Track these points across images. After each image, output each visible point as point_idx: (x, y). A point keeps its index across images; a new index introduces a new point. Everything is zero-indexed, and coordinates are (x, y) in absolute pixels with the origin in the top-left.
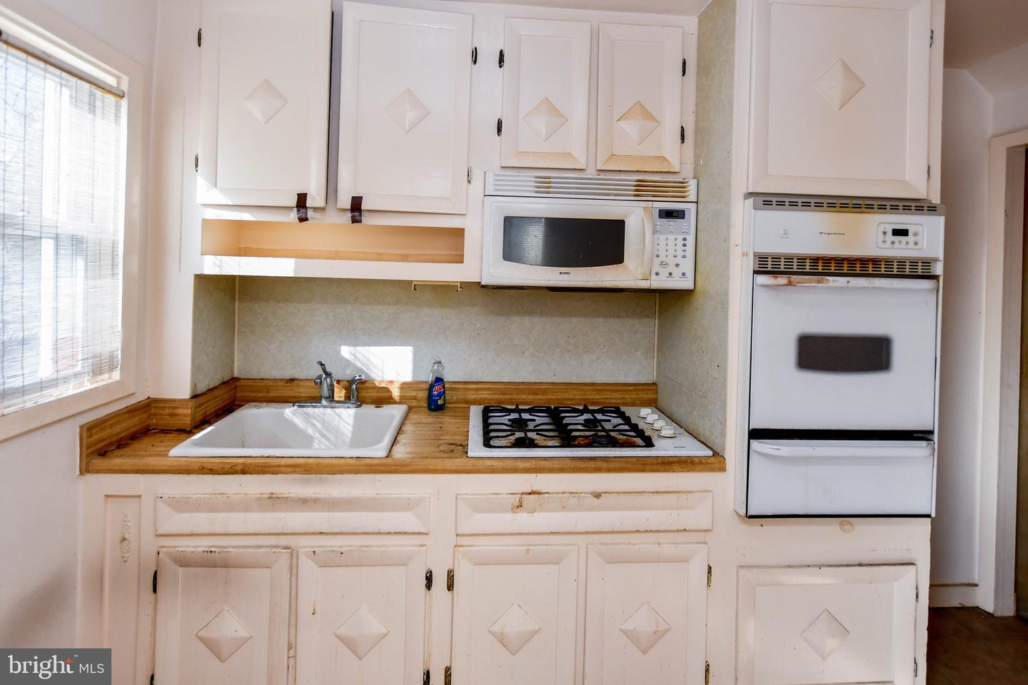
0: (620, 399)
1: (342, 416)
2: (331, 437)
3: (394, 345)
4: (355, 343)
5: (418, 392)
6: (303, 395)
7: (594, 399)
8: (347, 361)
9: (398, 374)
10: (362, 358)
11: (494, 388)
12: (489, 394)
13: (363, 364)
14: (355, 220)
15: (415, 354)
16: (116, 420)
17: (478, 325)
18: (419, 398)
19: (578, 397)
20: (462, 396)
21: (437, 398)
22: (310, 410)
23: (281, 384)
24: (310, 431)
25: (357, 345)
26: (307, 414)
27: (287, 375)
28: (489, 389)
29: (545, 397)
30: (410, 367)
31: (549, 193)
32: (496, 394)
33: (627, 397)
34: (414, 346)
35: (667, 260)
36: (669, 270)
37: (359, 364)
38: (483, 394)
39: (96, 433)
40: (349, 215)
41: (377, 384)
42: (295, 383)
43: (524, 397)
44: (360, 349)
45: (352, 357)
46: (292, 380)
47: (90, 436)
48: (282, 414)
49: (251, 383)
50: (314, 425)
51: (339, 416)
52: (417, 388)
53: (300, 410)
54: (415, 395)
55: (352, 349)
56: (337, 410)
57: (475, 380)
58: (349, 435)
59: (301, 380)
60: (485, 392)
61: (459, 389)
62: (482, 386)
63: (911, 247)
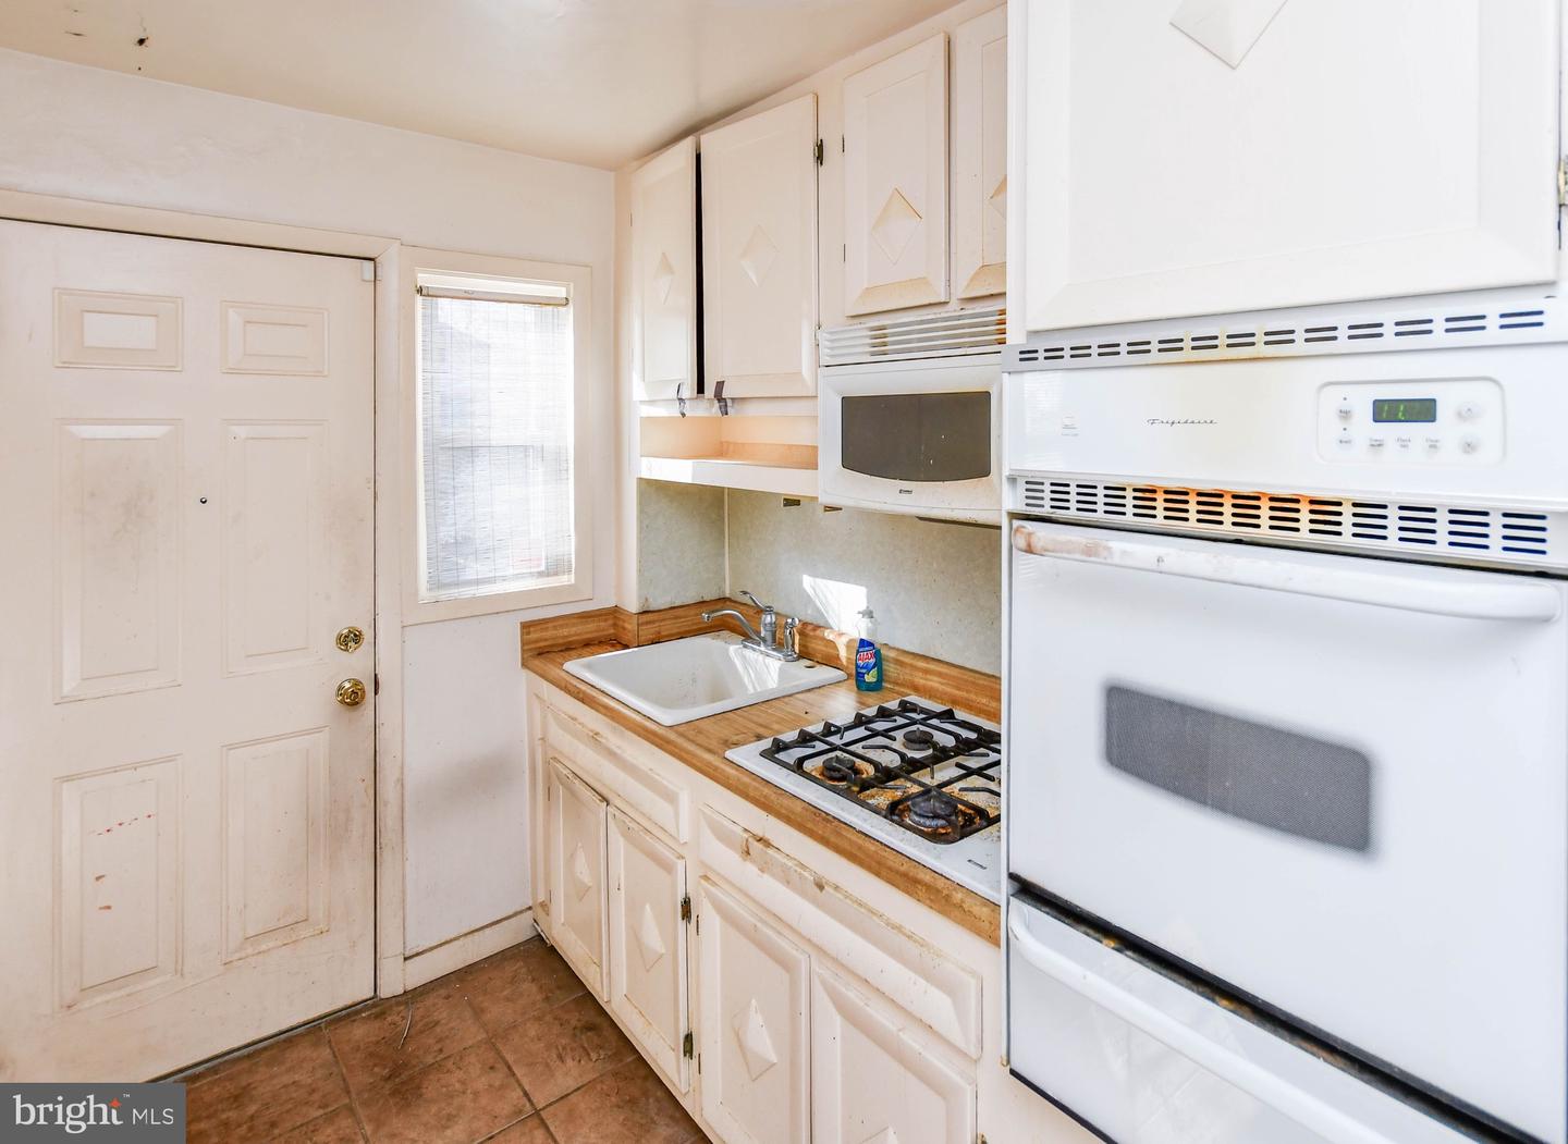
1: (771, 669)
4: (815, 575)
8: (806, 595)
10: (821, 595)
11: (946, 674)
13: (821, 603)
14: (723, 413)
15: (868, 592)
16: (561, 622)
17: (935, 565)
21: (864, 671)
22: (749, 653)
25: (818, 576)
28: (940, 674)
31: (885, 353)
34: (867, 587)
39: (535, 631)
41: (825, 634)
43: (984, 701)
44: (818, 580)
45: (812, 591)
47: (528, 633)
48: (727, 650)
55: (811, 579)
60: (936, 679)
61: (906, 664)
62: (932, 666)
63: (1450, 457)
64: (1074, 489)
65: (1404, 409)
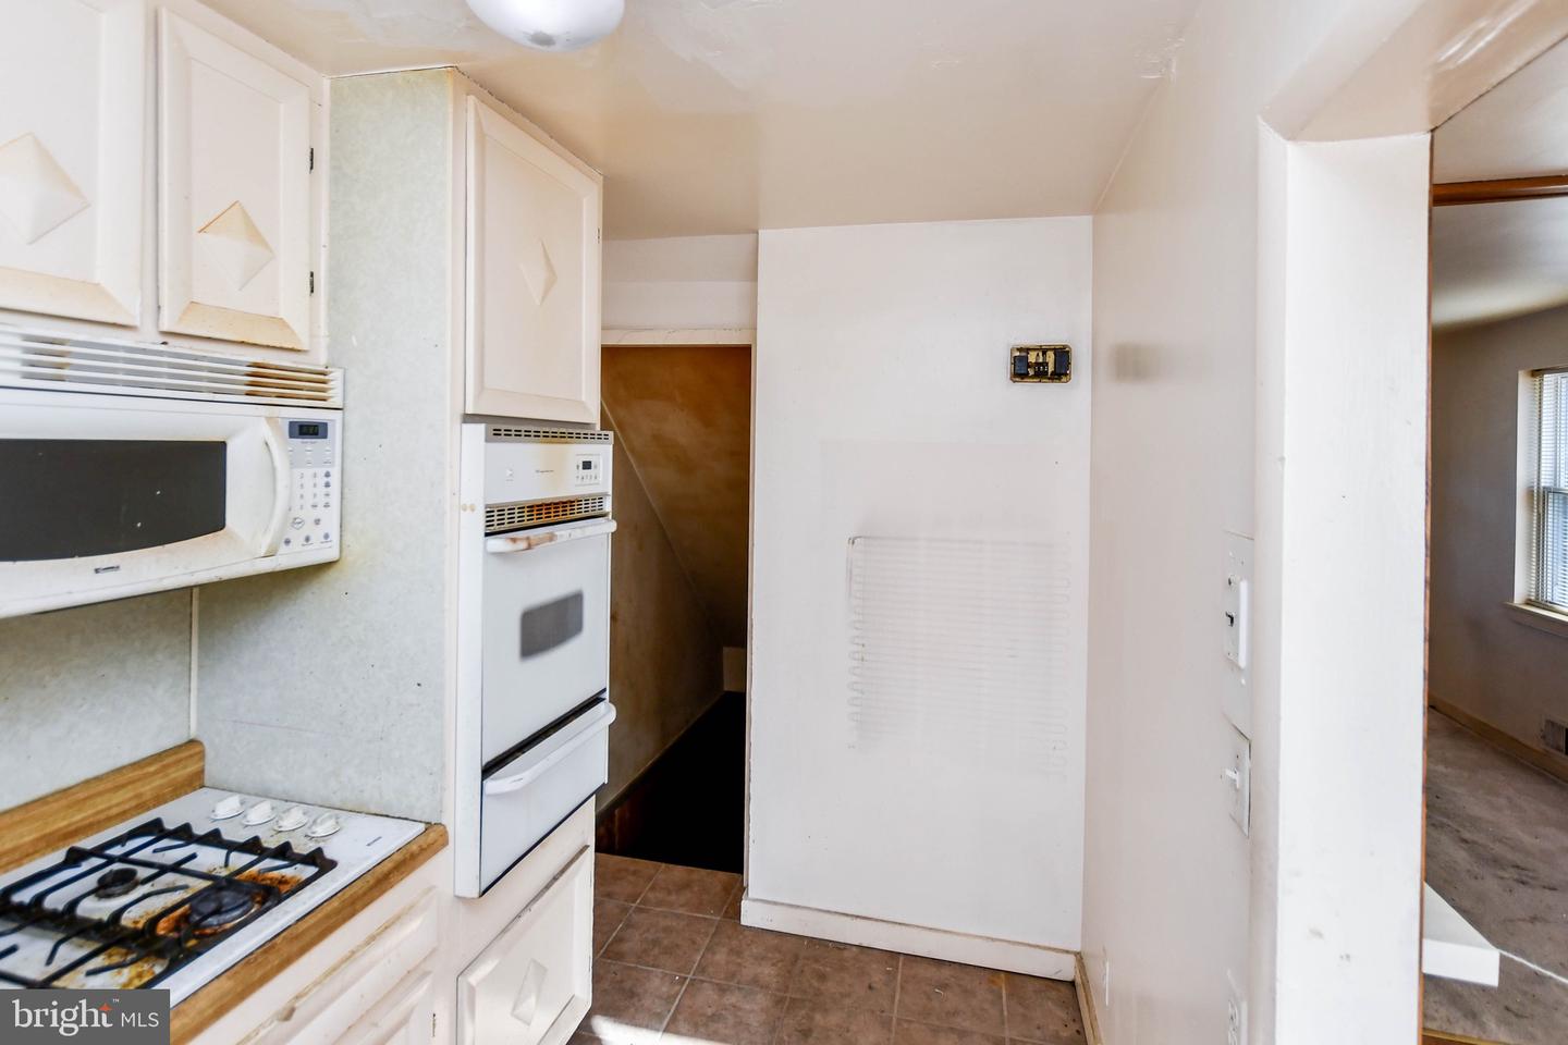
0: (130, 799)
7: (67, 826)
19: (29, 838)
31: (60, 379)
33: (142, 790)
35: (301, 514)
36: (305, 531)
63: (593, 481)
64: (506, 512)
65: (587, 465)
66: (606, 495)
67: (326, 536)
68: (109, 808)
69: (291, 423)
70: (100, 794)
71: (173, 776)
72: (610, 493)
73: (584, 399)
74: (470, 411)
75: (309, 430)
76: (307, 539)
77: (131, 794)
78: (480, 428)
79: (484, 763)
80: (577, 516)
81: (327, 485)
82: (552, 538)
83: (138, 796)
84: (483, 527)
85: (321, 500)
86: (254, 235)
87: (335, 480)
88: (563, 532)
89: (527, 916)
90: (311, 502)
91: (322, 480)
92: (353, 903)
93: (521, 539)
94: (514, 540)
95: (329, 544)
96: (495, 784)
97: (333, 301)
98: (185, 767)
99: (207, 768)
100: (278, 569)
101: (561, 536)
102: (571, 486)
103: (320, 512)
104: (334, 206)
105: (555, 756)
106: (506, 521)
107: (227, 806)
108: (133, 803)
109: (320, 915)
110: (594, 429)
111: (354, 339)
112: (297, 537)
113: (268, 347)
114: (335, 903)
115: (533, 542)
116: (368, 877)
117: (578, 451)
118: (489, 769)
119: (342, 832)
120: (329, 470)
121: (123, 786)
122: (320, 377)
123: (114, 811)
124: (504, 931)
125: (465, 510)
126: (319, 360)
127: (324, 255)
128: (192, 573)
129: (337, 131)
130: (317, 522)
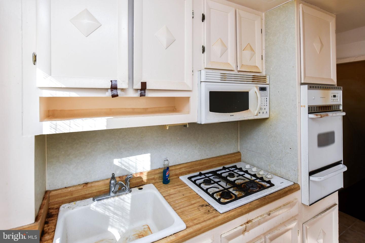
1: (125, 200)
2: (119, 213)
3: (141, 154)
4: (120, 156)
5: (155, 175)
6: (94, 191)
7: (222, 162)
8: (118, 166)
9: (144, 168)
10: (125, 164)
12: (185, 169)
13: (125, 166)
14: (142, 95)
15: (151, 157)
17: (178, 139)
18: (155, 178)
19: (217, 163)
20: (174, 173)
22: (105, 201)
23: (80, 188)
24: (107, 213)
25: (123, 157)
26: (105, 204)
27: (82, 181)
28: (185, 167)
29: (206, 166)
30: (149, 163)
31: (225, 80)
32: (188, 168)
33: (232, 159)
34: (150, 153)
35: (262, 107)
36: (263, 111)
37: (123, 167)
38: (182, 170)
40: (139, 92)
41: (135, 176)
42: (89, 185)
45: (120, 164)
46: (87, 184)
48: (89, 208)
49: (59, 192)
50: (109, 209)
51: (123, 200)
52: (154, 174)
53: (100, 202)
54: (153, 177)
55: (119, 160)
56: (122, 197)
57: (177, 164)
58: (129, 209)
59: (92, 183)
60: (183, 169)
61: (173, 169)
62: (182, 166)
63: (336, 101)
64: (313, 108)
65: (335, 96)
66: (340, 105)
67: (267, 112)
68: (227, 161)
69: (260, 87)
70: (226, 158)
71: (236, 158)
72: (342, 104)
73: (332, 78)
74: (302, 82)
75: (263, 89)
76: (263, 113)
77: (230, 159)
78: (306, 86)
79: (309, 172)
80: (332, 110)
81: (267, 101)
82: (327, 115)
83: (231, 160)
84: (308, 111)
85: (266, 104)
86: (252, 50)
87: (268, 100)
88: (330, 114)
89: (320, 216)
90: (264, 105)
91: (265, 100)
92: (280, 195)
93: (319, 115)
94: (317, 115)
95: (267, 114)
96: (312, 178)
97: (266, 61)
98: (238, 157)
99: (242, 158)
100: (258, 118)
101: (330, 115)
102: (330, 102)
103: (265, 107)
104: (266, 40)
105: (330, 175)
106: (313, 110)
107: (248, 167)
108: (231, 161)
109: (274, 195)
110: (335, 86)
111: (271, 68)
112: (261, 112)
113: (255, 72)
114: (276, 194)
115: (322, 116)
116: (283, 190)
117: (332, 92)
118: (311, 173)
119: (273, 178)
120: (267, 98)
121: (229, 157)
122: (265, 77)
123: (228, 162)
124: (314, 217)
125: (302, 107)
126: (264, 74)
127: (264, 51)
128: (244, 118)
129: (266, 24)
130: (265, 109)
